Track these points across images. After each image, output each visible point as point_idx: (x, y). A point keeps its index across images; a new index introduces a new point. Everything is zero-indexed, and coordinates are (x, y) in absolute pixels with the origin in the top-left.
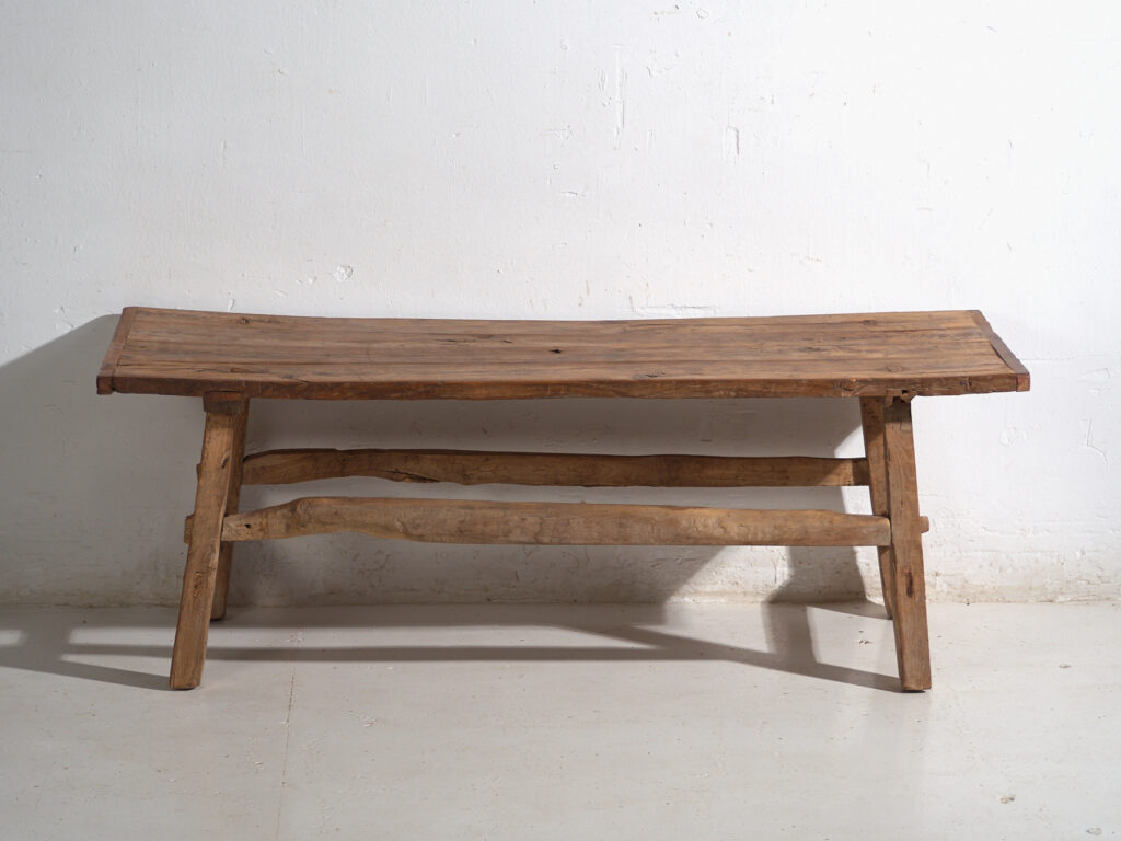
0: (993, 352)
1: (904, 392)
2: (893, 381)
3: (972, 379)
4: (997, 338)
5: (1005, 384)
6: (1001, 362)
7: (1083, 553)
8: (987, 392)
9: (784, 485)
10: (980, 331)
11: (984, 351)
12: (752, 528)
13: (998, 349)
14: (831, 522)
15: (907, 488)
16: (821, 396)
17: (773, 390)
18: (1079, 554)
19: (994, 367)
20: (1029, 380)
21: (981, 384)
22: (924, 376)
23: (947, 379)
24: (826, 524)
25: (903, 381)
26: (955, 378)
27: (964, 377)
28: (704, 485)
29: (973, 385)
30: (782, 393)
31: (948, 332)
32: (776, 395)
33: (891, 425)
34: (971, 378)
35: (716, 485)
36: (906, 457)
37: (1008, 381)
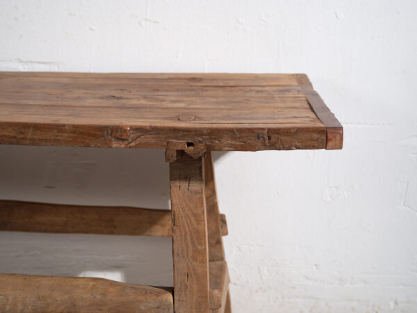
0: (307, 106)
1: (189, 144)
2: (175, 130)
3: (272, 132)
4: (316, 95)
5: (312, 140)
6: (313, 115)
7: (396, 303)
8: (289, 149)
9: (112, 233)
10: (299, 88)
11: (297, 105)
12: (11, 299)
13: (313, 104)
14: (104, 294)
15: (194, 259)
16: (88, 146)
17: (29, 136)
18: (392, 305)
19: (303, 119)
20: (342, 136)
21: (282, 138)
22: (215, 126)
23: (241, 130)
24: (99, 297)
25: (188, 131)
26: (251, 130)
27: (263, 129)
28: (34, 230)
29: (273, 140)
30: (40, 140)
31: (267, 88)
32: (33, 142)
33: (177, 183)
34: (269, 130)
35: (46, 231)
36: (193, 222)
37: (315, 136)
